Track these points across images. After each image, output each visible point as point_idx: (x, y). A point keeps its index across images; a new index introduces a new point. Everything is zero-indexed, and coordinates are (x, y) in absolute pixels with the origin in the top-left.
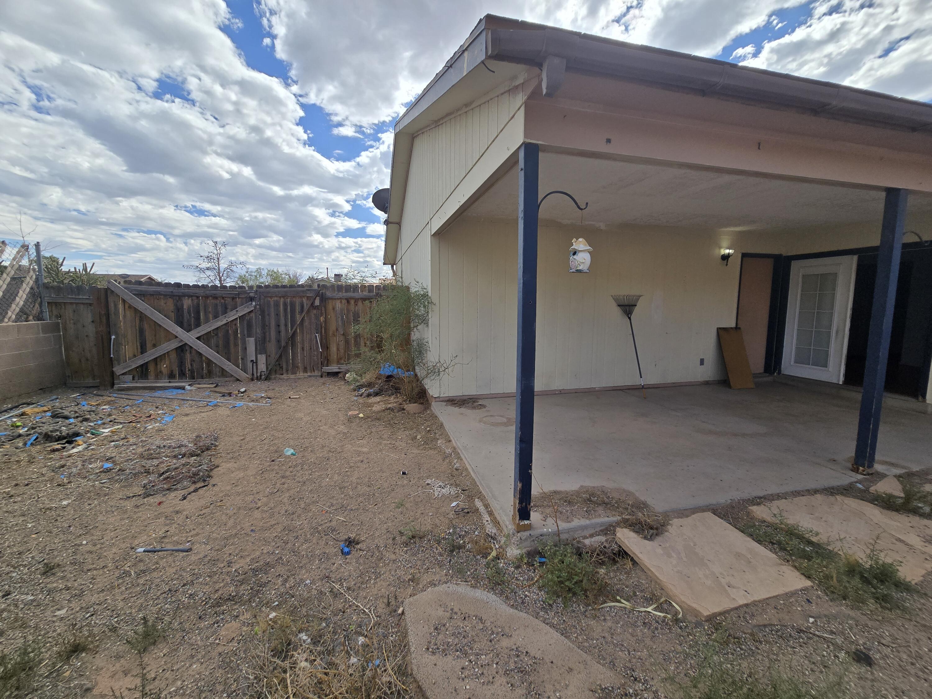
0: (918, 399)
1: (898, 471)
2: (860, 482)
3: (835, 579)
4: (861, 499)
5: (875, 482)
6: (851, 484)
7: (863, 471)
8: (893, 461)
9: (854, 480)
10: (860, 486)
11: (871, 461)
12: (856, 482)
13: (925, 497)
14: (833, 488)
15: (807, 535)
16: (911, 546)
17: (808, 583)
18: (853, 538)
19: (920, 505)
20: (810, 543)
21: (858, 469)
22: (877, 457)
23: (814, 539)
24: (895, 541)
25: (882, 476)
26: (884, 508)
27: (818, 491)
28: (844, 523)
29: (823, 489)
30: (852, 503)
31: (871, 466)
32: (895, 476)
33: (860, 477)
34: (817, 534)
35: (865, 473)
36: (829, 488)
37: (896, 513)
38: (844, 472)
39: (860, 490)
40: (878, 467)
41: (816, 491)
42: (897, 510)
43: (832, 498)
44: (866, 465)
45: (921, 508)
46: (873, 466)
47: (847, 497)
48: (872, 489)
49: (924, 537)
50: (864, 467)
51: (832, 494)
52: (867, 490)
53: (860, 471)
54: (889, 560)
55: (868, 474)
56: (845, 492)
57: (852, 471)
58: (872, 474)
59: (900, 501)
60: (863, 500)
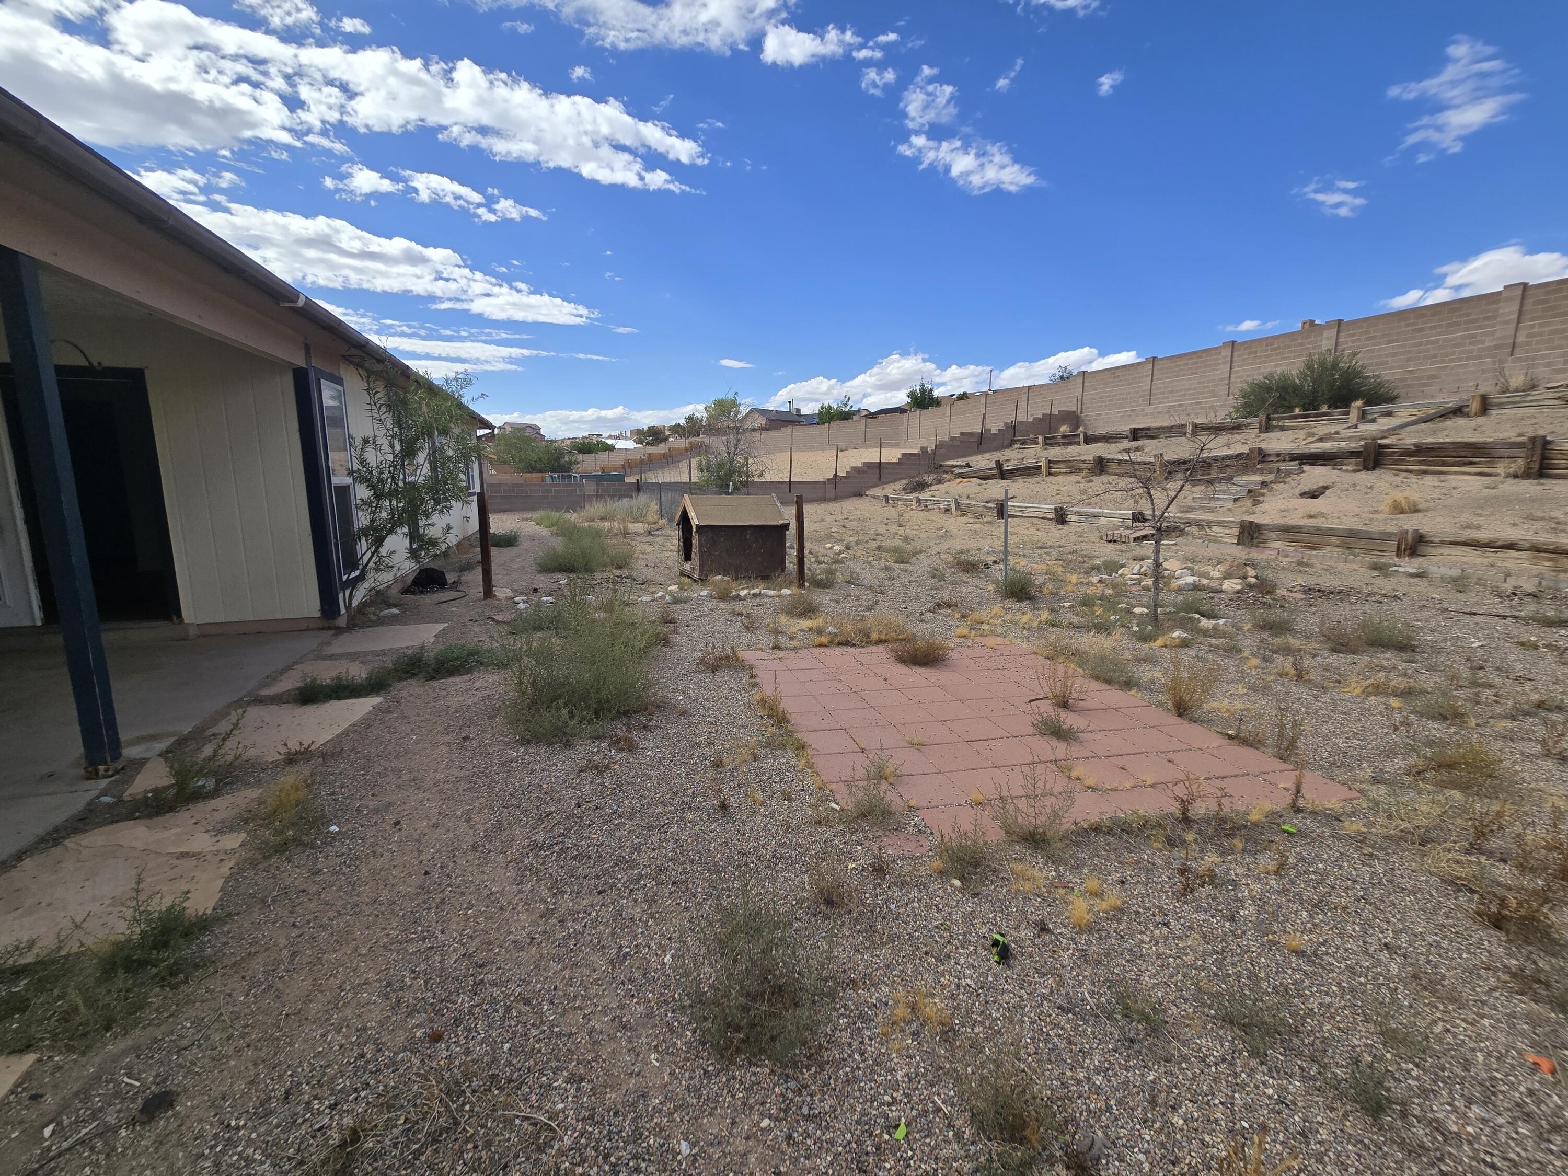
0: (172, 621)
1: (161, 746)
2: (104, 793)
3: (82, 1009)
4: (112, 822)
5: (129, 781)
6: (90, 803)
7: (106, 770)
8: (151, 731)
9: (94, 793)
10: (106, 799)
11: (116, 745)
12: (98, 797)
13: (202, 768)
14: (56, 830)
15: (11, 962)
16: (200, 853)
17: (30, 1058)
18: (107, 902)
19: (200, 783)
20: (19, 972)
21: (97, 772)
22: (124, 736)
23: (29, 959)
24: (175, 862)
25: (140, 764)
26: (150, 816)
27: (25, 852)
28: (87, 884)
29: (38, 843)
30: (96, 838)
31: (116, 756)
32: (160, 755)
33: (103, 783)
34: (31, 945)
35: (110, 773)
36: (48, 833)
37: (171, 814)
38: (74, 789)
39: (109, 806)
40: (131, 752)
41: (19, 856)
42: (172, 809)
43: (56, 852)
44: (109, 759)
45: (203, 786)
46: (120, 754)
47: (86, 831)
48: (126, 797)
49: (213, 830)
50: (106, 763)
51: (57, 842)
52: (120, 801)
53: (101, 773)
54: (167, 902)
55: (117, 772)
56: (80, 825)
57: (88, 779)
58: (123, 769)
59: (172, 792)
60: (117, 821)
